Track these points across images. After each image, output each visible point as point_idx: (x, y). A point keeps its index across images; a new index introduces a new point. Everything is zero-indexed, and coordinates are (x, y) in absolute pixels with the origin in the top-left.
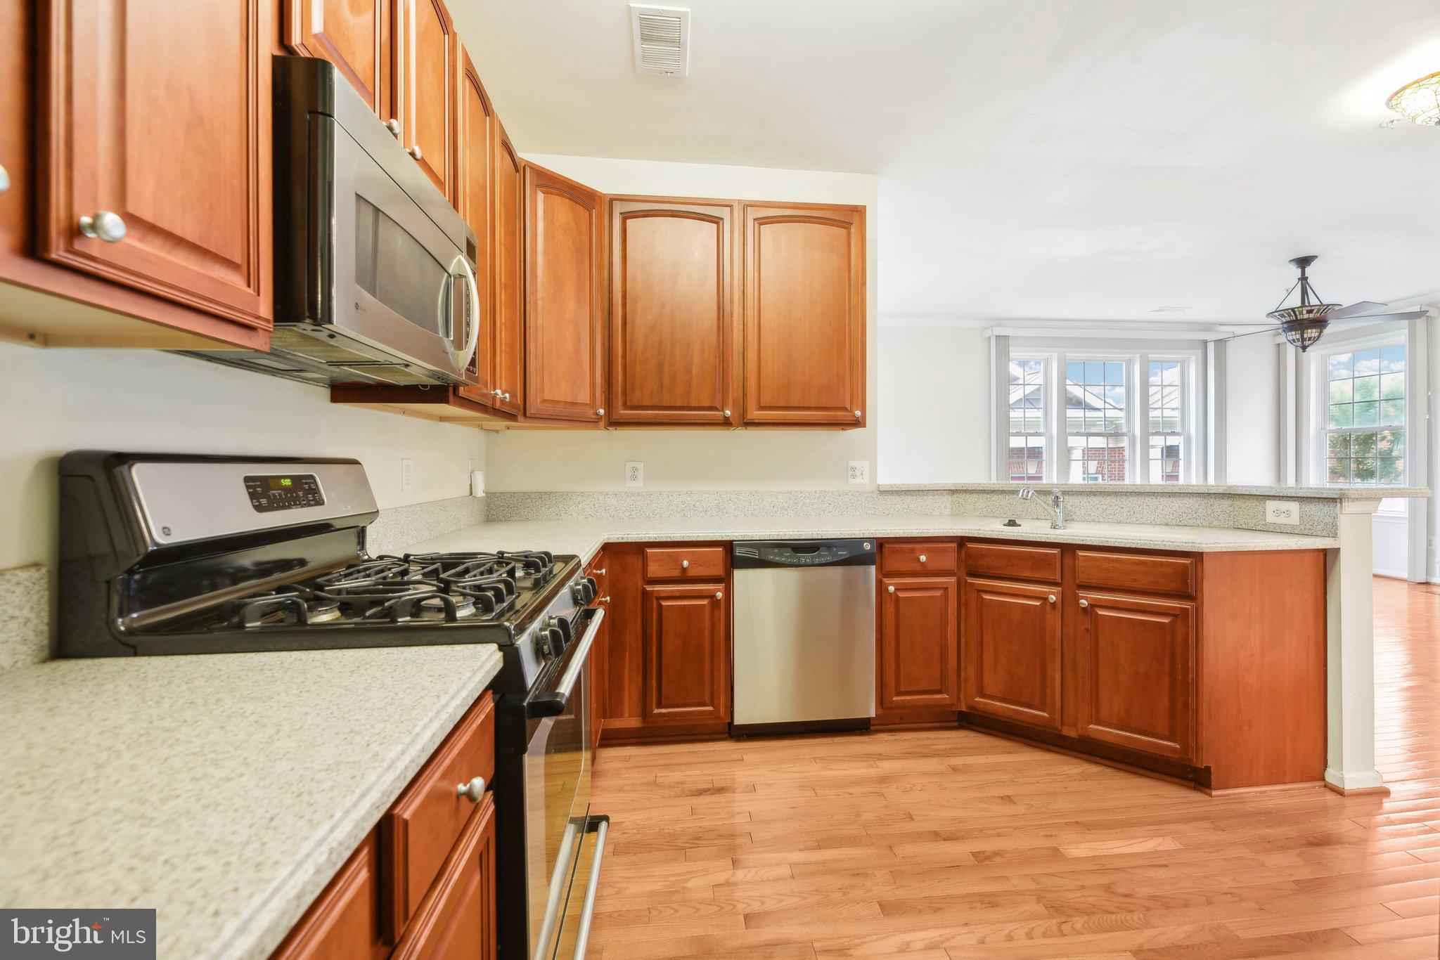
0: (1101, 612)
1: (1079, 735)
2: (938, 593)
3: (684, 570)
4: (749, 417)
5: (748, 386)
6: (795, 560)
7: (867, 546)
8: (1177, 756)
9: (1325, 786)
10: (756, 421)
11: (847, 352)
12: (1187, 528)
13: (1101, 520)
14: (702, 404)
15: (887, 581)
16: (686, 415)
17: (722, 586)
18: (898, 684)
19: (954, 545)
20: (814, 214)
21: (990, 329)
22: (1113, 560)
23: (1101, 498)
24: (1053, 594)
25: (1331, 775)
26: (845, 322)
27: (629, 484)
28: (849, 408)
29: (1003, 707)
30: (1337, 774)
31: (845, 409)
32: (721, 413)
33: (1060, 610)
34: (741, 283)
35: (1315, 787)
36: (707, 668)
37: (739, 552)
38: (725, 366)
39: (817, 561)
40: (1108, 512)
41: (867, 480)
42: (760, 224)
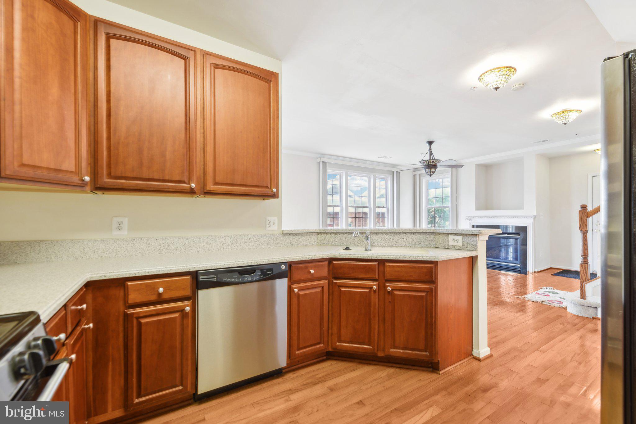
0: (396, 293)
1: (385, 355)
2: (319, 290)
3: (160, 295)
4: (208, 189)
5: (207, 169)
6: (240, 280)
7: (283, 267)
8: (427, 359)
9: (473, 358)
10: (212, 192)
11: (268, 155)
12: (419, 248)
13: (385, 245)
14: (174, 179)
15: (293, 286)
16: (161, 185)
17: (189, 302)
18: (298, 345)
19: (327, 263)
20: (249, 70)
21: (320, 158)
22: (401, 267)
23: (384, 235)
24: (375, 285)
25: (475, 353)
26: (267, 137)
27: (116, 233)
28: (269, 186)
29: (350, 346)
30: (477, 351)
31: (267, 187)
32: (188, 185)
33: (378, 294)
34: (202, 103)
35: (470, 359)
36: (178, 361)
37: (202, 278)
38: (191, 154)
39: (254, 279)
40: (387, 242)
41: (276, 228)
42: (215, 68)
